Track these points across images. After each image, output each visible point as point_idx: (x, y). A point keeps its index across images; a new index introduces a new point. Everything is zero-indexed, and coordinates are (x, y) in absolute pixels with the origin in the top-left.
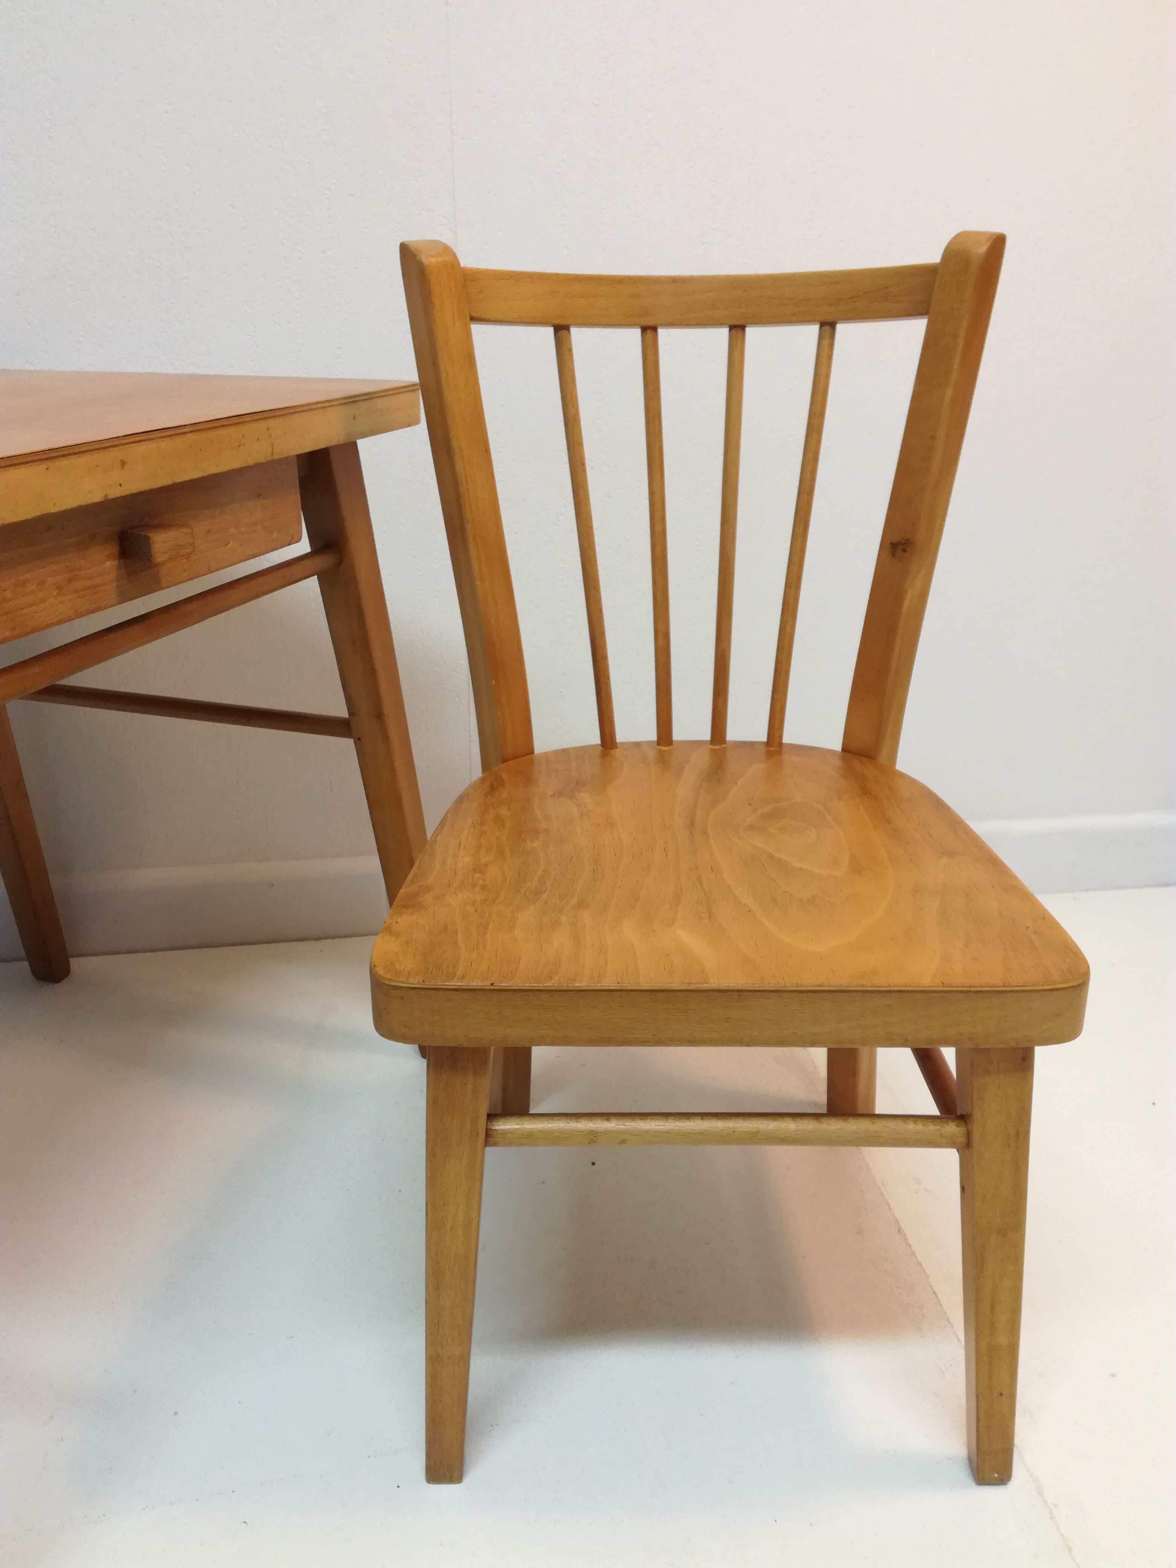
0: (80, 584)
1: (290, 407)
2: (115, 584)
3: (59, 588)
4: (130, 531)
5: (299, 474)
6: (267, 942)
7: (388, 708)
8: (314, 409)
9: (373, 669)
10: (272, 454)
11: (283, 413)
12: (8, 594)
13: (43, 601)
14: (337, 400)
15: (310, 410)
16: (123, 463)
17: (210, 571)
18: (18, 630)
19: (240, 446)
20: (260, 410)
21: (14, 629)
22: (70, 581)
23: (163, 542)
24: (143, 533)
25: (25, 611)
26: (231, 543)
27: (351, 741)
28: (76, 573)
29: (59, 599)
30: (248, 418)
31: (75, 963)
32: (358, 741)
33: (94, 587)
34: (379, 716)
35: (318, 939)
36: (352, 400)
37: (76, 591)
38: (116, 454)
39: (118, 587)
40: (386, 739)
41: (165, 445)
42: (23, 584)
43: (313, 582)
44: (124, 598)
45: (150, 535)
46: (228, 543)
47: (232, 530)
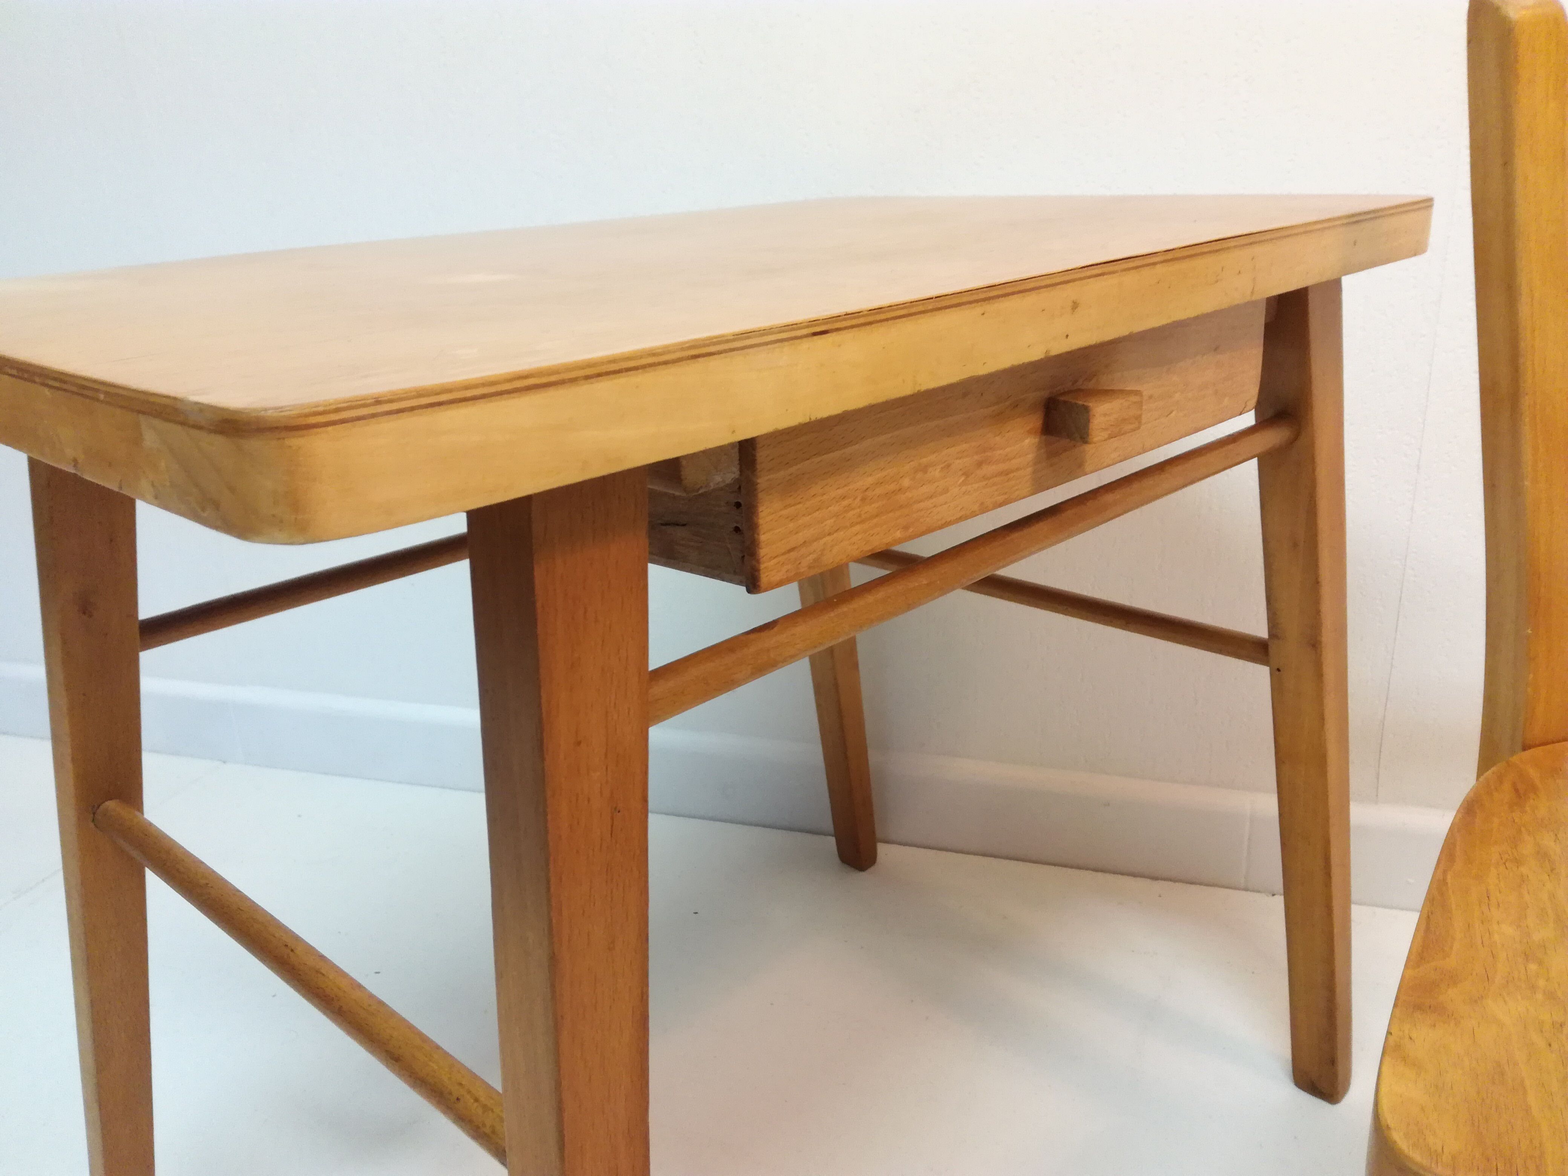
0: (988, 470)
1: (1282, 228)
2: (1030, 470)
3: (967, 474)
4: (1062, 398)
5: (1265, 320)
6: (1096, 870)
7: (1327, 636)
8: (1310, 231)
9: (1317, 582)
10: (1252, 293)
11: (1273, 236)
12: (906, 482)
13: (946, 491)
14: (1339, 218)
15: (1305, 232)
16: (1075, 306)
17: (1145, 451)
18: (911, 530)
19: (1217, 281)
20: (1245, 232)
21: (906, 528)
22: (980, 464)
23: (1105, 415)
24: (1080, 403)
25: (922, 505)
26: (1174, 413)
27: (1263, 671)
28: (989, 454)
29: (964, 488)
30: (1232, 243)
31: (883, 850)
32: (1276, 673)
33: (1006, 473)
34: (1314, 644)
35: (1155, 878)
36: (1356, 220)
37: (985, 478)
38: (1069, 292)
39: (1034, 472)
40: (1319, 675)
41: (1131, 280)
42: (924, 469)
43: (1252, 465)
44: (1039, 486)
45: (1090, 404)
46: (1171, 412)
47: (1177, 396)
